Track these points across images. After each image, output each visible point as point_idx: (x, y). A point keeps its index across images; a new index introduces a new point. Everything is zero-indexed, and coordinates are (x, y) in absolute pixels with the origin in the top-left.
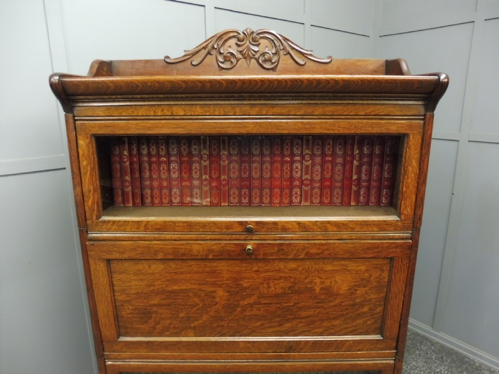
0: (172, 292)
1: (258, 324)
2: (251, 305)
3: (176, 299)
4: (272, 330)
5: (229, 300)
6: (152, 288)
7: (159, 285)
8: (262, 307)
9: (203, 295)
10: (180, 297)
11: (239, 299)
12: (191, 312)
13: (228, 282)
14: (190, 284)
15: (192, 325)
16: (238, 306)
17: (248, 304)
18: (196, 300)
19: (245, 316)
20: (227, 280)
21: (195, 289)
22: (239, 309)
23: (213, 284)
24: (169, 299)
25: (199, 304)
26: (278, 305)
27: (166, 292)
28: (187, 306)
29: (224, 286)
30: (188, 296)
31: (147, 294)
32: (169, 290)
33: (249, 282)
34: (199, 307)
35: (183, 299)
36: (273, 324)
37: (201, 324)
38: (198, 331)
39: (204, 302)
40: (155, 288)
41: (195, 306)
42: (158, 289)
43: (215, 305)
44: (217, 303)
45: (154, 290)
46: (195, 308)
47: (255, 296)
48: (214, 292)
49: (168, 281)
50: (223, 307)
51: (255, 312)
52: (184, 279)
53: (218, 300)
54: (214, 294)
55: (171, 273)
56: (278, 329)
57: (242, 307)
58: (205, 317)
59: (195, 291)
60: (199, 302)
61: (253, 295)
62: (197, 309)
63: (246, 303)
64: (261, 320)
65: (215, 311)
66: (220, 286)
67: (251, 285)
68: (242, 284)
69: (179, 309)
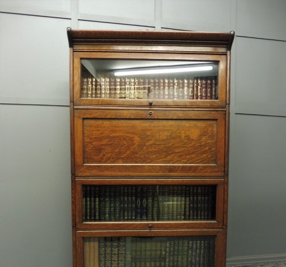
0: (113, 137)
1: (155, 156)
2: (151, 145)
3: (114, 141)
4: (161, 160)
5: (140, 142)
6: (103, 135)
7: (107, 133)
8: (156, 146)
9: (128, 139)
10: (116, 140)
11: (145, 141)
12: (122, 149)
13: (140, 132)
14: (122, 133)
15: (122, 157)
16: (145, 145)
17: (150, 144)
18: (125, 142)
19: (148, 151)
20: (140, 131)
21: (124, 136)
22: (145, 147)
23: (133, 133)
24: (111, 141)
25: (125, 144)
26: (164, 146)
27: (110, 138)
28: (120, 146)
29: (138, 134)
30: (120, 140)
31: (100, 138)
32: (111, 136)
33: (150, 132)
34: (125, 146)
35: (118, 141)
36: (162, 156)
37: (126, 156)
38: (124, 161)
39: (128, 143)
40: (105, 135)
41: (123, 146)
42: (106, 135)
43: (134, 145)
44: (135, 144)
45: (104, 136)
46: (124, 147)
47: (153, 140)
48: (133, 137)
49: (111, 131)
50: (138, 146)
51: (153, 149)
52: (119, 130)
53: (135, 142)
54: (133, 139)
55: (113, 127)
56: (164, 159)
57: (147, 146)
58: (128, 152)
59: (124, 137)
60: (126, 143)
61: (152, 139)
62: (125, 147)
63: (149, 144)
64: (156, 154)
65: (134, 149)
66: (136, 134)
67: (151, 134)
68: (147, 134)
69: (115, 147)
